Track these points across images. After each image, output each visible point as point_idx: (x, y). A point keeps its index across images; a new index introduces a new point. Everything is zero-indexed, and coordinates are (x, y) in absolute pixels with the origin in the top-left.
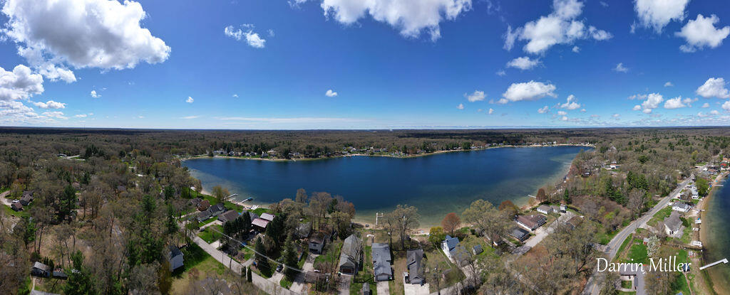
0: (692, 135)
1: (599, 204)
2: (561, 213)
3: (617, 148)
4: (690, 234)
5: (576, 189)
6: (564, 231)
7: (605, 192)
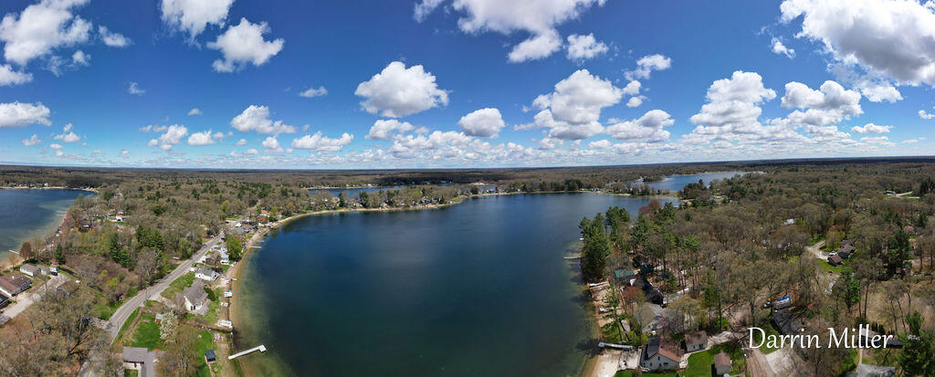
0: (222, 180)
1: (100, 267)
2: (52, 276)
3: (124, 195)
4: (217, 310)
5: (71, 246)
6: (55, 300)
7: (108, 251)
